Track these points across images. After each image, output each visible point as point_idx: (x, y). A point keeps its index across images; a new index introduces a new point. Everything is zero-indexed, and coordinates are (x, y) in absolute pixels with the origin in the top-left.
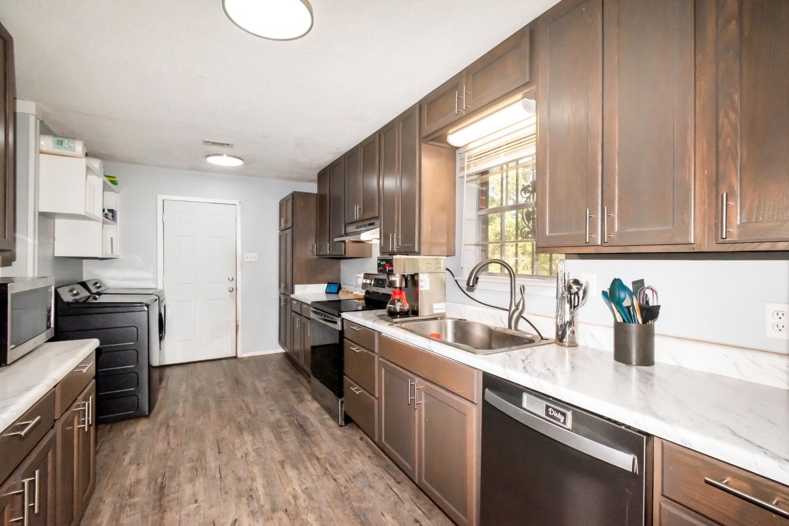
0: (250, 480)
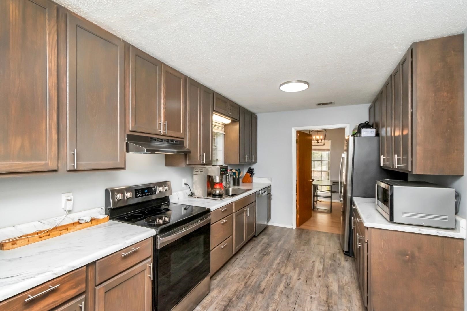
0: (283, 292)
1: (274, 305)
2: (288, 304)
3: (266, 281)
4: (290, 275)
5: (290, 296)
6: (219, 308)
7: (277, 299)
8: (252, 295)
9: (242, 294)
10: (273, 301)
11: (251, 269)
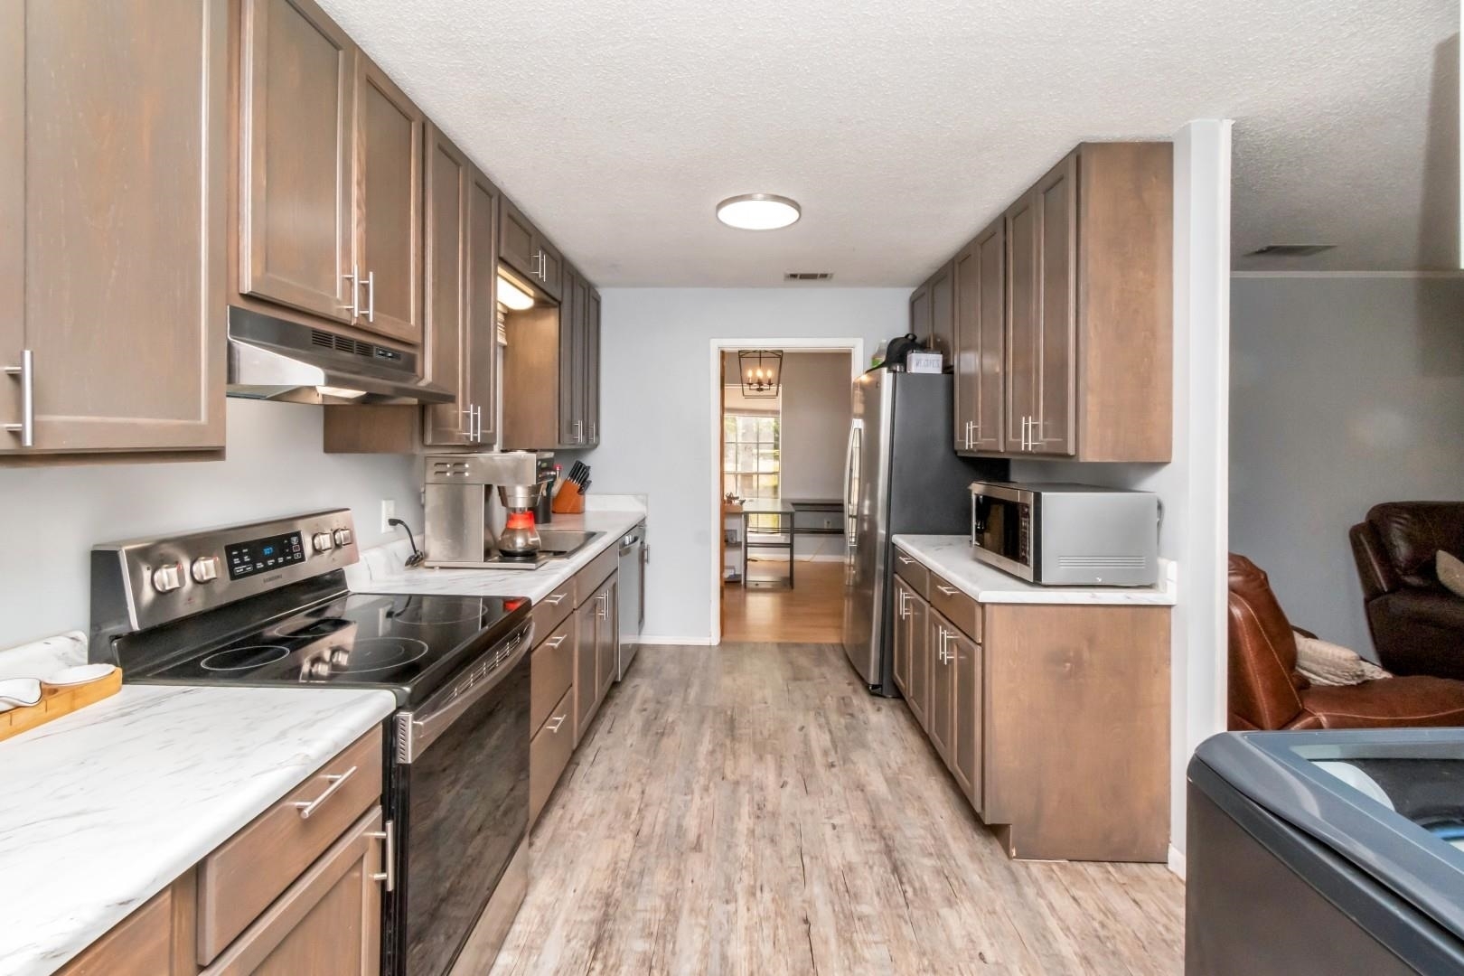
0: (756, 832)
1: (745, 875)
2: (781, 861)
3: (696, 811)
4: (754, 778)
5: (778, 838)
6: (580, 935)
7: (746, 856)
8: (669, 864)
9: (637, 870)
10: (737, 864)
11: (637, 787)
